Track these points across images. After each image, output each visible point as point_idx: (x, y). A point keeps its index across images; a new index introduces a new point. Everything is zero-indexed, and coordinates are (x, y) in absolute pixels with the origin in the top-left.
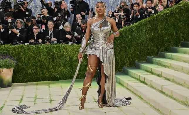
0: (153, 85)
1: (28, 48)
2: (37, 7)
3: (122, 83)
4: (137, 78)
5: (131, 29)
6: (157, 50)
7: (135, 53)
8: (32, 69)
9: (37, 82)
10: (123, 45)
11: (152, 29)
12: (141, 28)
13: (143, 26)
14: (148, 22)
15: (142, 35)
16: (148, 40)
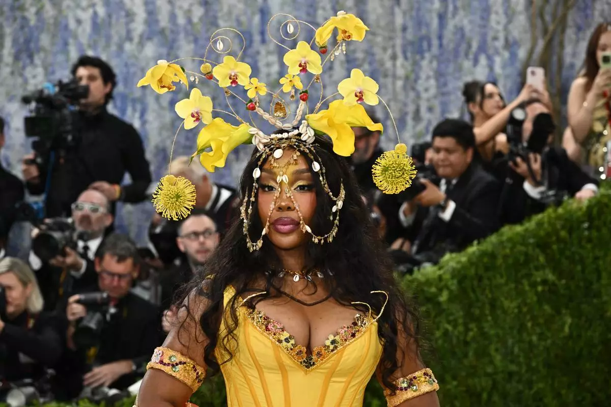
11: (562, 291)
12: (491, 291)
13: (502, 277)
14: (537, 251)
15: (501, 332)
16: (541, 368)
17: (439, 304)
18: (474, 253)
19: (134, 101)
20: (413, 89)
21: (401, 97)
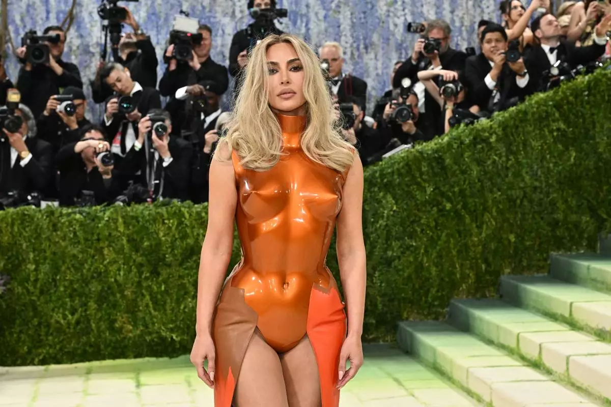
0: (576, 376)
1: (50, 221)
2: (89, 52)
3: (446, 368)
4: (506, 344)
5: (478, 139)
6: (591, 228)
7: (500, 241)
8: (68, 306)
9: (86, 365)
10: (448, 206)
11: (570, 136)
12: (524, 135)
13: (531, 126)
14: (554, 109)
15: (529, 161)
16: (555, 184)
17: (490, 143)
18: (513, 111)
19: (302, 16)
20: (479, 6)
21: (472, 12)
